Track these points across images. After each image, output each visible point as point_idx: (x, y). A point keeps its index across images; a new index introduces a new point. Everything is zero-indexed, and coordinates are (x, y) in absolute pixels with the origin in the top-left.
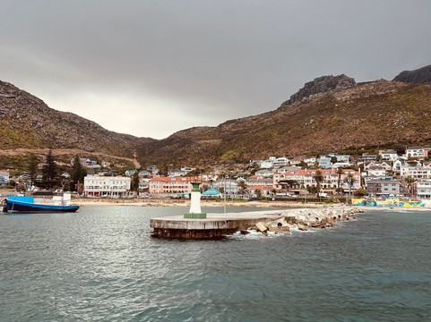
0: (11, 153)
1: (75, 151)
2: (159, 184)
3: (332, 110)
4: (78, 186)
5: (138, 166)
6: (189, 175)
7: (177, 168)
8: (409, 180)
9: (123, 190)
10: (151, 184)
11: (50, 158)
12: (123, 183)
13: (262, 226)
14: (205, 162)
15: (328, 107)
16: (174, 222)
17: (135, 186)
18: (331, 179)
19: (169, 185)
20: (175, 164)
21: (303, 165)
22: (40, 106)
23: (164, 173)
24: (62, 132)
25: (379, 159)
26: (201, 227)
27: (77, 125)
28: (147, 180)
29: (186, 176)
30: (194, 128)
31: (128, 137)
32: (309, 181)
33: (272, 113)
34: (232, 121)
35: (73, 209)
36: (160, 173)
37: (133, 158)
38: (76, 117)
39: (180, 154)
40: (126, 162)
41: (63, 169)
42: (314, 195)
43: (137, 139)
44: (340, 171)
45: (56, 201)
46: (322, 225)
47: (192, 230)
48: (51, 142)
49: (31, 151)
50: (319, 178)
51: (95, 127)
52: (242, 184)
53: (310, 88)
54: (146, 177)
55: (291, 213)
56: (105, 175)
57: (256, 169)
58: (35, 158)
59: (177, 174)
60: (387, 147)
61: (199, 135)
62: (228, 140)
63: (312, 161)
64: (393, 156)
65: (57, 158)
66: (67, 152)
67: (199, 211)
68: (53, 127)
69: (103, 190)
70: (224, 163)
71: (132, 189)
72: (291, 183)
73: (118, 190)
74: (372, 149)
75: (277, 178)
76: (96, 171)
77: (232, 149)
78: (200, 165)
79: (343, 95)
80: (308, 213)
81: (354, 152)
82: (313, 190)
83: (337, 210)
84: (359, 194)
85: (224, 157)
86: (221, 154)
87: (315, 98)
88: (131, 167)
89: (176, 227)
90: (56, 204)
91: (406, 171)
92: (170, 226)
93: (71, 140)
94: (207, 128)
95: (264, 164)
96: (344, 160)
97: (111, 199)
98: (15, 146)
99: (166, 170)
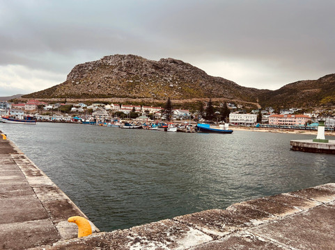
0: (190, 101)
1: (222, 99)
2: (275, 119)
4: (226, 119)
5: (259, 107)
6: (295, 113)
7: (286, 108)
9: (252, 122)
10: (270, 119)
11: (210, 103)
12: (252, 118)
14: (307, 105)
16: (308, 144)
17: (259, 119)
19: (282, 120)
20: (285, 106)
22: (203, 74)
23: (277, 112)
24: (215, 88)
26: (327, 148)
27: (223, 84)
28: (267, 116)
29: (293, 114)
30: (299, 82)
31: (253, 90)
34: (330, 75)
35: (230, 132)
36: (274, 112)
37: (256, 102)
38: (222, 79)
39: (288, 100)
40: (252, 105)
41: (216, 109)
43: (259, 90)
45: (221, 127)
47: (320, 149)
48: (210, 94)
49: (199, 99)
54: (265, 114)
56: (240, 113)
58: (201, 104)
59: (287, 113)
61: (303, 86)
62: (327, 89)
65: (213, 103)
66: (218, 99)
67: (324, 138)
68: (210, 86)
69: (240, 122)
70: (323, 105)
71: (258, 121)
73: (249, 122)
76: (234, 111)
77: (330, 95)
78: (304, 107)
85: (323, 101)
86: (321, 99)
88: (255, 108)
89: (310, 146)
90: (221, 129)
92: (305, 145)
93: (220, 93)
94: (309, 81)
97: (245, 127)
98: (192, 97)
99: (279, 109)
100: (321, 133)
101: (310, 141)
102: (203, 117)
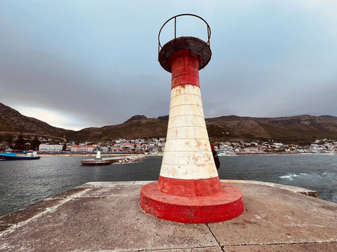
2: (75, 148)
3: (140, 125)
5: (65, 140)
6: (88, 145)
7: (83, 142)
8: (160, 147)
9: (59, 150)
10: (72, 148)
11: (21, 137)
12: (59, 147)
13: (120, 161)
14: (95, 140)
15: (138, 124)
16: (91, 161)
17: (64, 148)
18: (139, 147)
19: (80, 148)
20: (82, 140)
21: (131, 142)
22: (17, 114)
23: (77, 144)
24: (28, 125)
25: (152, 141)
26: (101, 162)
27: (36, 123)
32: (132, 147)
33: (121, 125)
35: (37, 158)
36: (75, 144)
37: (64, 137)
38: (36, 120)
39: (84, 137)
40: (60, 139)
41: (27, 141)
42: (134, 152)
44: (142, 144)
45: (29, 155)
46: (137, 160)
48: (22, 129)
49: (9, 133)
50: (135, 146)
51: (46, 124)
52: (109, 148)
53: (134, 118)
54: (69, 145)
55: (128, 157)
56: (49, 144)
57: (115, 143)
58: (11, 136)
59: (83, 144)
60: (155, 137)
61: (93, 130)
62: (104, 133)
63: (133, 141)
64: (156, 140)
65: (24, 136)
66: (30, 134)
67: (100, 157)
68: (23, 123)
69: (48, 150)
70: (103, 141)
72: (126, 148)
73: (56, 150)
74: (151, 138)
75: (122, 146)
76: (45, 142)
77: (106, 136)
78: (93, 141)
79: (144, 121)
80: (133, 157)
81: (146, 139)
82: (133, 150)
83: (141, 156)
84: (147, 151)
85: (102, 139)
87: (135, 121)
88: (62, 141)
89: (92, 163)
91: (160, 144)
93: (33, 129)
95: (117, 142)
96: (143, 141)
100: (99, 155)
101: (93, 160)
102: (11, 148)
